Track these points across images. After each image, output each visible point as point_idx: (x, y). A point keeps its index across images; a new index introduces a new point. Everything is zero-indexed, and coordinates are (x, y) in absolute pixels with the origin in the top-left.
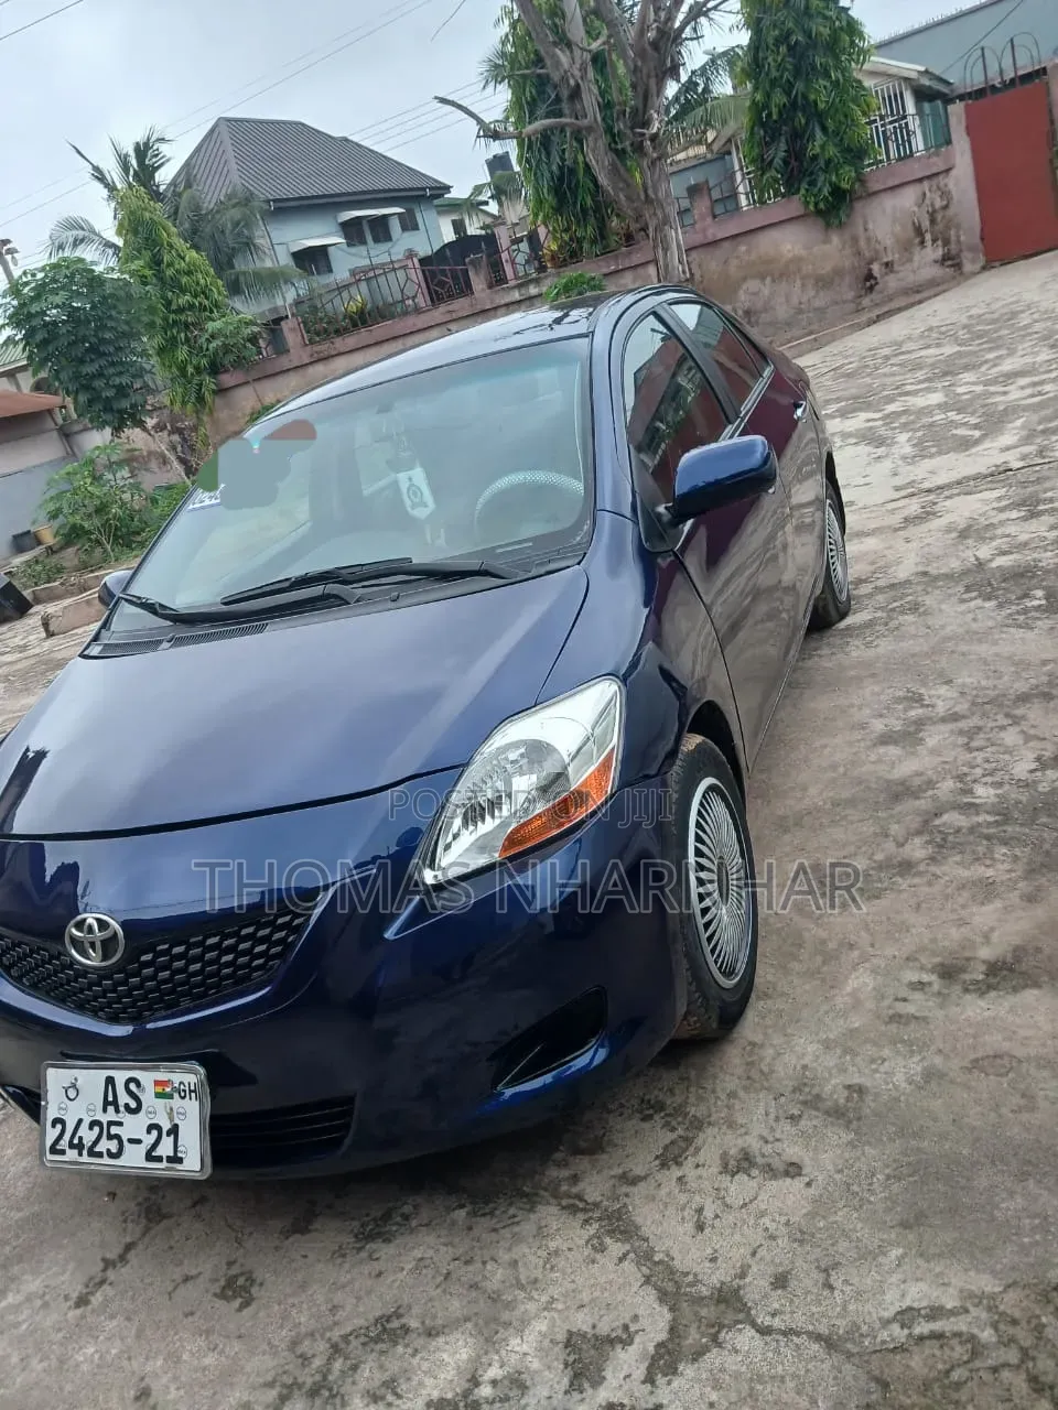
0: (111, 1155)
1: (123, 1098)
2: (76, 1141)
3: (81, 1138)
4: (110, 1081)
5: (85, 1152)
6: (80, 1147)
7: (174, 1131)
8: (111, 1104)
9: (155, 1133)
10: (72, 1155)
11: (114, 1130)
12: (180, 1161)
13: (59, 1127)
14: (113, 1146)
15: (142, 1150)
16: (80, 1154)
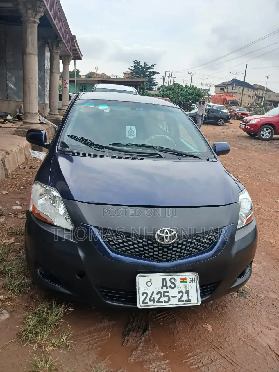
0: (165, 301)
1: (169, 284)
2: (152, 299)
3: (154, 298)
4: (164, 279)
5: (155, 302)
6: (153, 300)
7: (187, 292)
8: (164, 286)
9: (181, 294)
10: (151, 303)
11: (166, 294)
12: (190, 301)
13: (145, 295)
14: (166, 299)
15: (177, 299)
16: (154, 303)
